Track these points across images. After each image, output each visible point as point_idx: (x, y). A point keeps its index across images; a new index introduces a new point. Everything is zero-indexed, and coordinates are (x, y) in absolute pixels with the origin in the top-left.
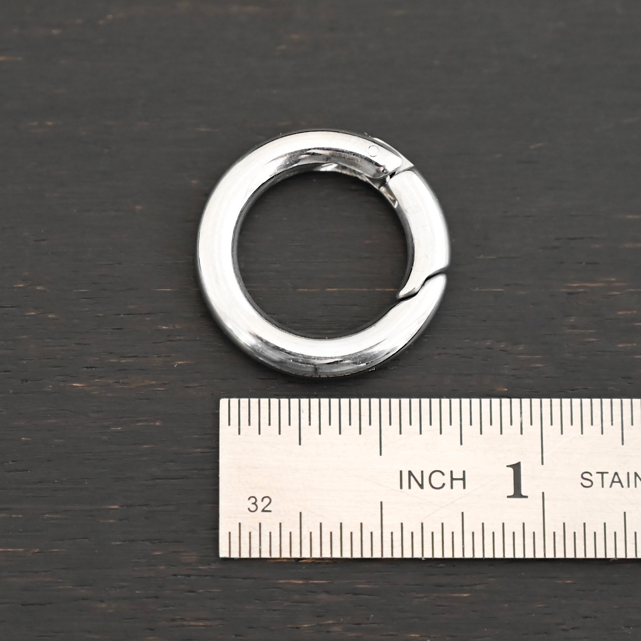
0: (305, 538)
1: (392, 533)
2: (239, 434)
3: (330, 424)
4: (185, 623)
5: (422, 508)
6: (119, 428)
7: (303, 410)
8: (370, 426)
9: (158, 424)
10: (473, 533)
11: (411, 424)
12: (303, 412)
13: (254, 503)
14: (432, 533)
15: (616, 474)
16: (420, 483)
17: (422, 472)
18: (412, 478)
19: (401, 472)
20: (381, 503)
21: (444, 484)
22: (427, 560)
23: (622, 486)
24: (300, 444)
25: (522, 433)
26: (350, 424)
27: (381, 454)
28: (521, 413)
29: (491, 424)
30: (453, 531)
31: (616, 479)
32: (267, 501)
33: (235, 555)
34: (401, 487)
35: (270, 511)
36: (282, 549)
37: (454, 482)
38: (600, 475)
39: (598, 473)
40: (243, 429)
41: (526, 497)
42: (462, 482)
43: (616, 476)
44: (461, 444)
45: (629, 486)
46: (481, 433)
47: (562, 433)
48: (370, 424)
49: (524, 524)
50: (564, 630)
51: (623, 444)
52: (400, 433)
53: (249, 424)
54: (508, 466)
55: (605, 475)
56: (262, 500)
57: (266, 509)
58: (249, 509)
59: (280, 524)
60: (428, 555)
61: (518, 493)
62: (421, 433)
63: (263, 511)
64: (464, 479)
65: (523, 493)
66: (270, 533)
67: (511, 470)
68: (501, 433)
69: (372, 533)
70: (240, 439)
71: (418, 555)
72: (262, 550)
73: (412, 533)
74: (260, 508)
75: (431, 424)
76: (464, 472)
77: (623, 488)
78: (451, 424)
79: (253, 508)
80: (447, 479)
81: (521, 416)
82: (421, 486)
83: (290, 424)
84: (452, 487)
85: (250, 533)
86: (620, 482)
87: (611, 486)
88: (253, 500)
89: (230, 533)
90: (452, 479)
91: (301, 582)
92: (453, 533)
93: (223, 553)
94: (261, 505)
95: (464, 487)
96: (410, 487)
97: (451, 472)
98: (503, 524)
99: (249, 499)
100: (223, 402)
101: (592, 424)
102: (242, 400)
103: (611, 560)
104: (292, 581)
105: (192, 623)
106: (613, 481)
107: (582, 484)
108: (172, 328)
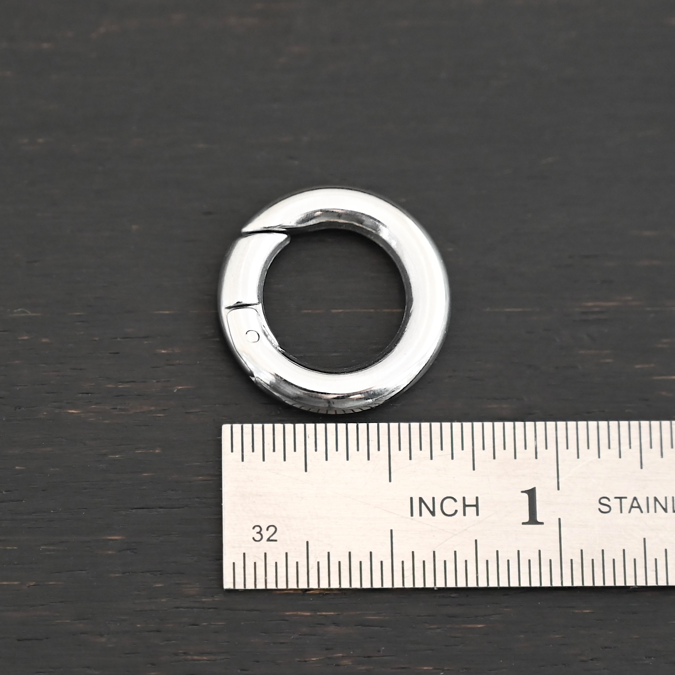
0: (312, 568)
1: (403, 562)
2: (243, 460)
3: (337, 450)
4: (189, 657)
5: (434, 536)
6: (117, 456)
7: (309, 435)
8: (379, 452)
9: (157, 451)
10: (487, 561)
11: (421, 449)
12: (309, 437)
13: (259, 533)
14: (445, 562)
15: (635, 499)
16: (432, 510)
17: (433, 498)
18: (423, 505)
19: (411, 498)
20: (391, 531)
21: (456, 511)
22: (440, 589)
23: (642, 512)
24: (306, 471)
25: (536, 458)
26: (358, 450)
27: (390, 481)
28: (536, 436)
29: (505, 449)
30: (466, 559)
31: (635, 504)
32: (272, 530)
33: (240, 586)
34: (412, 515)
35: (276, 541)
36: (289, 580)
37: (467, 508)
38: (619, 500)
39: (616, 498)
40: (246, 456)
41: (542, 523)
42: (475, 508)
43: (635, 501)
44: (474, 469)
45: (648, 512)
46: (494, 458)
47: (578, 457)
48: (379, 449)
49: (540, 551)
50: (583, 661)
51: (642, 468)
52: (410, 459)
53: (253, 451)
54: (522, 492)
55: (623, 500)
56: (267, 529)
57: (271, 539)
58: (253, 538)
59: (287, 554)
60: (440, 584)
61: (533, 520)
62: (431, 458)
63: (269, 540)
64: (476, 506)
65: (539, 519)
66: (276, 563)
67: (526, 496)
68: (515, 458)
69: (382, 562)
70: (243, 466)
71: (430, 584)
72: (268, 581)
73: (424, 562)
74: (266, 537)
75: (442, 449)
76: (477, 498)
77: (642, 514)
78: (463, 449)
79: (258, 537)
80: (459, 506)
81: (536, 440)
82: (433, 513)
83: (295, 450)
84: (464, 514)
85: (255, 563)
86: (639, 507)
87: (630, 512)
88: (258, 529)
89: (234, 563)
90: (465, 506)
91: (309, 614)
92: (466, 561)
93: (228, 584)
94: (266, 535)
95: (478, 514)
96: (421, 515)
97: (464, 498)
98: (519, 551)
99: (254, 528)
100: (226, 428)
101: (609, 448)
102: (245, 425)
103: (631, 588)
104: (299, 613)
105: (196, 657)
106: (632, 507)
107: (600, 510)
108: (171, 352)
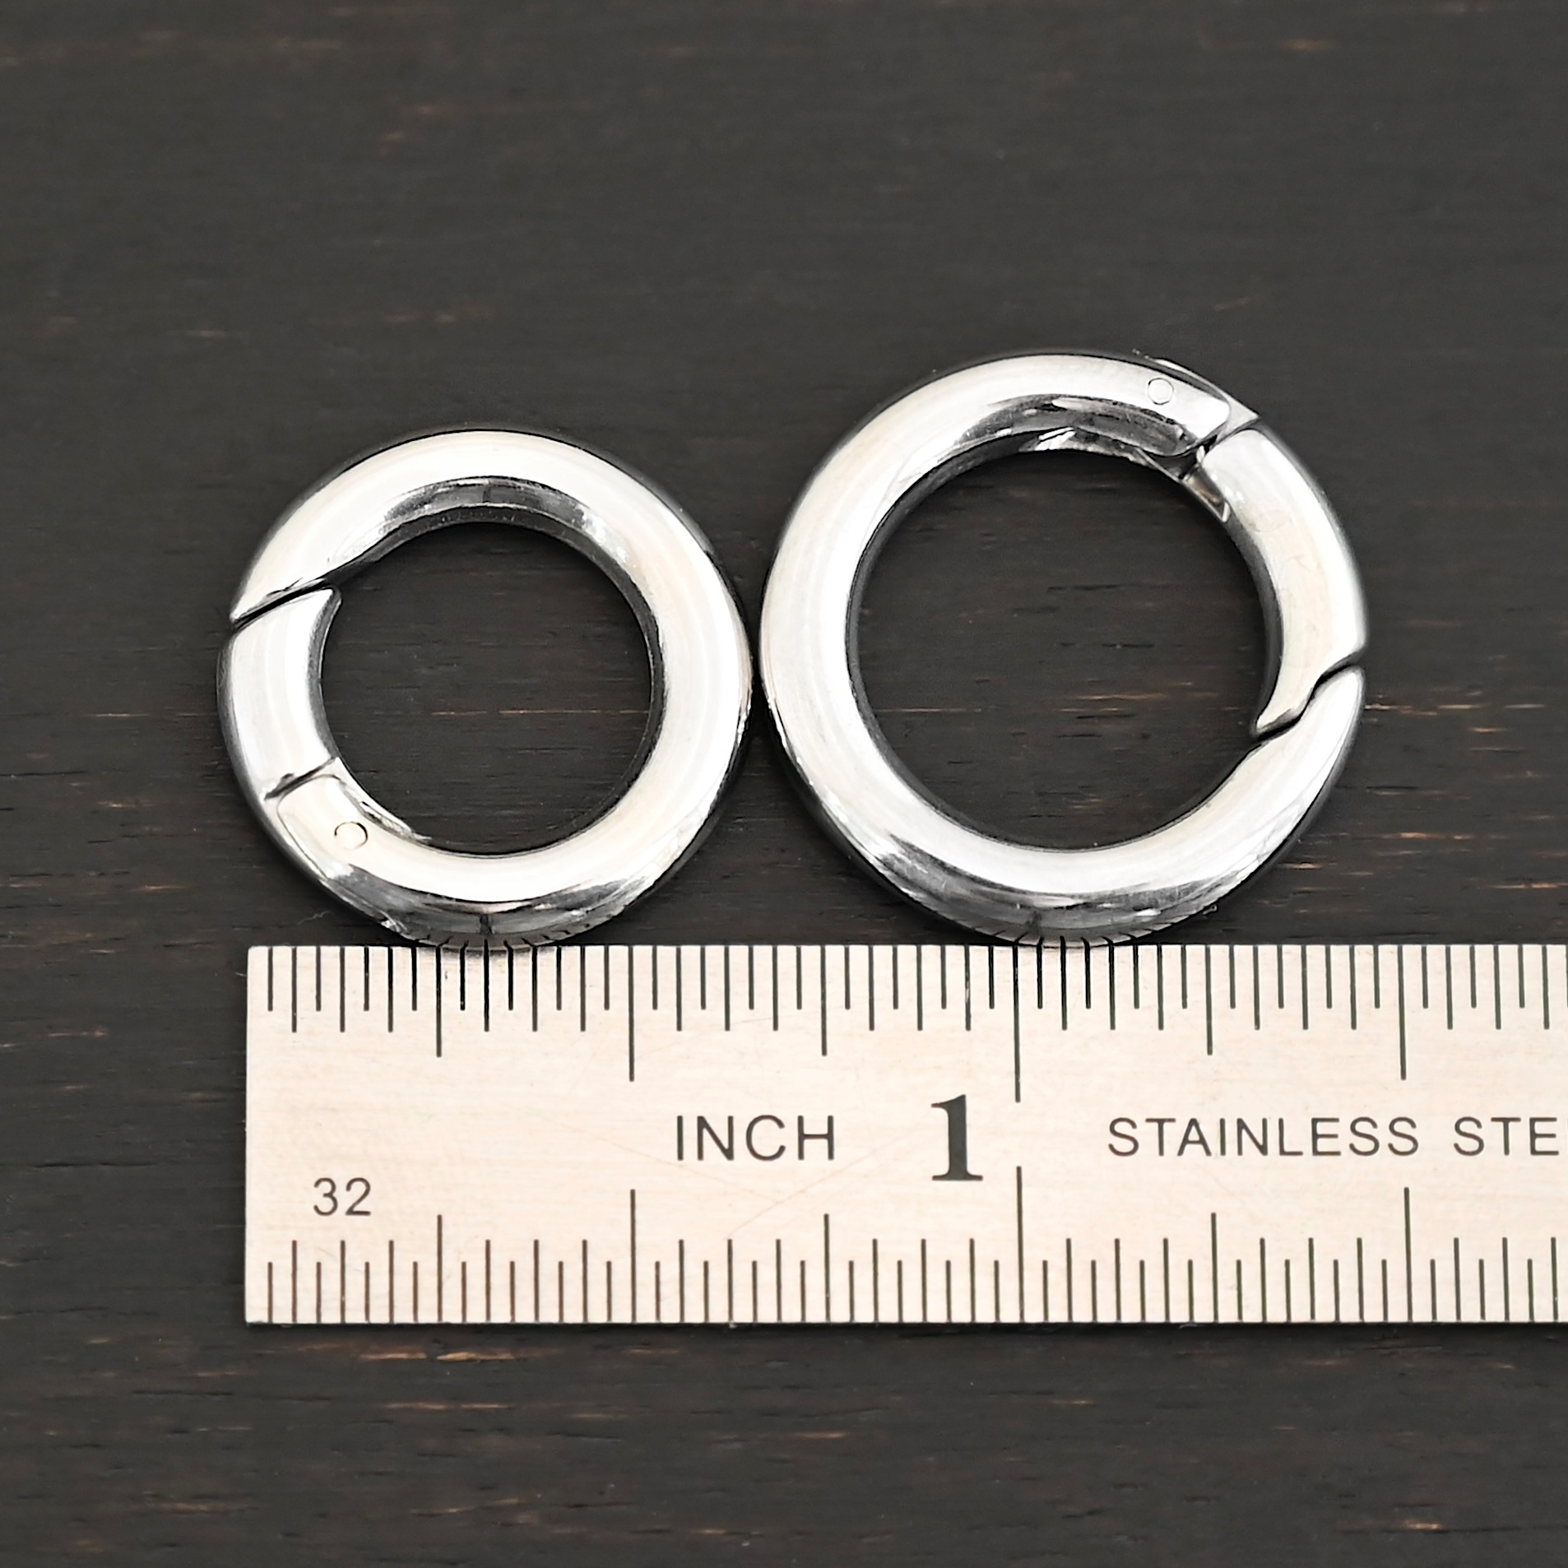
0: (449, 1277)
1: (657, 1265)
2: (294, 1029)
3: (511, 1007)
4: (166, 1506)
5: (730, 1205)
6: (6, 1046)
7: (446, 973)
8: (607, 1012)
9: (99, 1034)
10: (851, 1264)
11: (703, 1006)
12: (446, 977)
13: (330, 1195)
14: (754, 1264)
15: (1193, 1123)
16: (726, 1145)
17: (730, 1119)
18: (706, 1133)
19: (680, 1119)
20: (633, 1193)
21: (782, 1149)
22: (743, 1328)
23: (1208, 1153)
24: (439, 1054)
25: (968, 1027)
26: (559, 1007)
27: (632, 1078)
28: (967, 979)
29: (896, 1006)
30: (803, 1259)
31: (1194, 1136)
32: (359, 1188)
33: (282, 1317)
34: (680, 1157)
35: (366, 1213)
36: (396, 1303)
37: (807, 1142)
38: (1156, 1125)
39: (1149, 1120)
40: (302, 1018)
41: (979, 1178)
42: (825, 1142)
43: (1194, 1129)
44: (824, 1052)
45: (1223, 1152)
46: (872, 1027)
47: (1064, 1027)
48: (607, 1006)
49: (972, 1242)
50: (1069, 1517)
51: (1210, 1052)
52: (679, 1028)
53: (319, 1008)
54: (935, 1105)
55: (1166, 1125)
56: (349, 1187)
57: (356, 1209)
58: (316, 1208)
59: (391, 1244)
60: (743, 1316)
61: (958, 1169)
62: (727, 1027)
63: (351, 1212)
64: (829, 1137)
65: (972, 1169)
66: (367, 1265)
67: (943, 1114)
68: (920, 1027)
69: (609, 1264)
70: (295, 1042)
71: (718, 1316)
72: (348, 1305)
73: (706, 1264)
74: (344, 1205)
75: (751, 1006)
76: (830, 1119)
77: (1209, 1158)
78: (799, 1006)
79: (326, 1205)
80: (790, 1137)
81: (967, 986)
82: (729, 1153)
83: (414, 1007)
84: (801, 1156)
85: (319, 1265)
86: (1202, 1141)
87: (1181, 1152)
88: (326, 1186)
89: (270, 1265)
90: (802, 1136)
91: (440, 1407)
92: (803, 1264)
93: (255, 1312)
94: (345, 1200)
95: (831, 1156)
96: (700, 1156)
97: (800, 1119)
98: (923, 1242)
99: (317, 1184)
100: (257, 956)
101: (1137, 1005)
102: (300, 949)
103: (1181, 1327)
104: (421, 1405)
105: (181, 1506)
106: (1186, 1141)
107: (1111, 1147)
108: (134, 806)
